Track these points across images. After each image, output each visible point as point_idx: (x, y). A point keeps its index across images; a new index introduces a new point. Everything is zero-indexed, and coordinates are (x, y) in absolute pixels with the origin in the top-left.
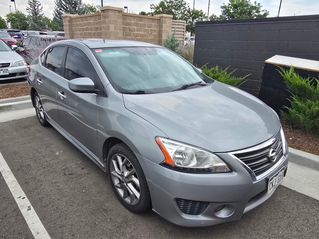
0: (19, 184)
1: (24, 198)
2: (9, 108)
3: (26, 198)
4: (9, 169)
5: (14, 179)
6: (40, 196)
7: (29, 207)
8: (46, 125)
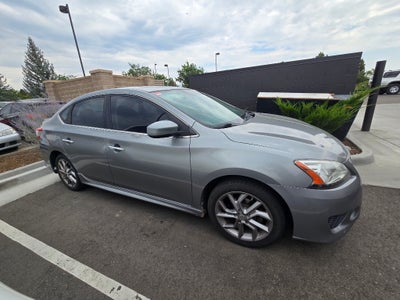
0: (97, 270)
1: (119, 288)
2: (14, 183)
3: (123, 286)
4: (66, 257)
5: (84, 267)
6: (140, 275)
7: (137, 297)
8: (81, 187)
